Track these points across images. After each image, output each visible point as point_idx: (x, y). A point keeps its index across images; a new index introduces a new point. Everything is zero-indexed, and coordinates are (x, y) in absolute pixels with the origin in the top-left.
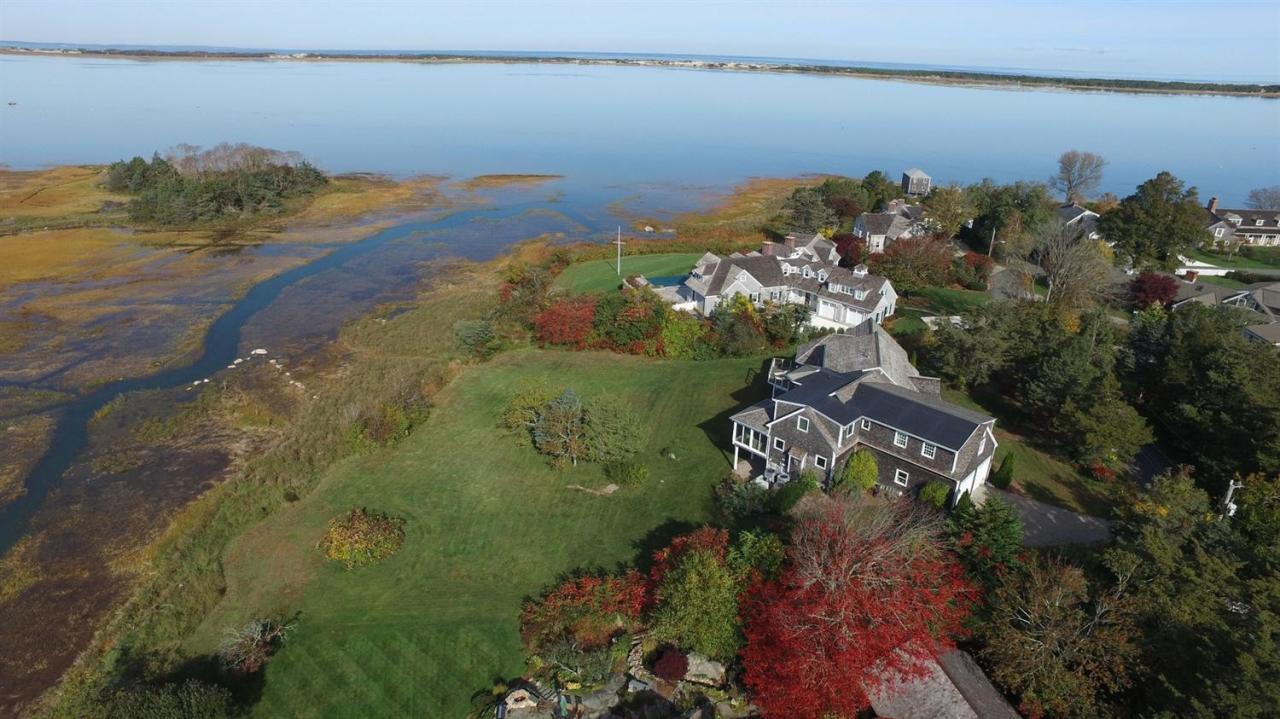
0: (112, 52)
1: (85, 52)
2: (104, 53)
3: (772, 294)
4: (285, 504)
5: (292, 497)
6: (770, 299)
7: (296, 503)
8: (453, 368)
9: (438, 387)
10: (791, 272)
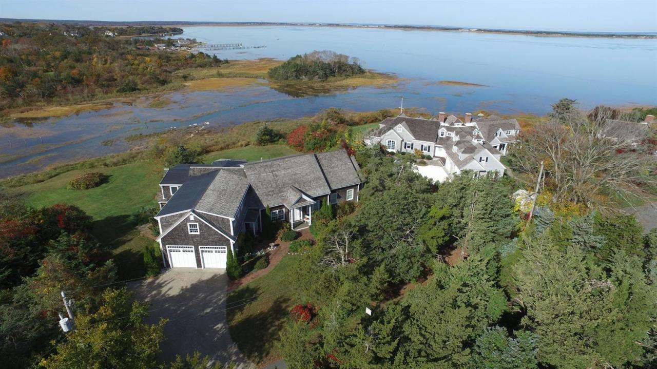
0: (396, 27)
1: (387, 27)
2: (392, 27)
3: (422, 146)
4: (103, 166)
5: (106, 165)
6: (420, 149)
7: (106, 167)
8: (240, 143)
9: (222, 149)
10: (447, 135)
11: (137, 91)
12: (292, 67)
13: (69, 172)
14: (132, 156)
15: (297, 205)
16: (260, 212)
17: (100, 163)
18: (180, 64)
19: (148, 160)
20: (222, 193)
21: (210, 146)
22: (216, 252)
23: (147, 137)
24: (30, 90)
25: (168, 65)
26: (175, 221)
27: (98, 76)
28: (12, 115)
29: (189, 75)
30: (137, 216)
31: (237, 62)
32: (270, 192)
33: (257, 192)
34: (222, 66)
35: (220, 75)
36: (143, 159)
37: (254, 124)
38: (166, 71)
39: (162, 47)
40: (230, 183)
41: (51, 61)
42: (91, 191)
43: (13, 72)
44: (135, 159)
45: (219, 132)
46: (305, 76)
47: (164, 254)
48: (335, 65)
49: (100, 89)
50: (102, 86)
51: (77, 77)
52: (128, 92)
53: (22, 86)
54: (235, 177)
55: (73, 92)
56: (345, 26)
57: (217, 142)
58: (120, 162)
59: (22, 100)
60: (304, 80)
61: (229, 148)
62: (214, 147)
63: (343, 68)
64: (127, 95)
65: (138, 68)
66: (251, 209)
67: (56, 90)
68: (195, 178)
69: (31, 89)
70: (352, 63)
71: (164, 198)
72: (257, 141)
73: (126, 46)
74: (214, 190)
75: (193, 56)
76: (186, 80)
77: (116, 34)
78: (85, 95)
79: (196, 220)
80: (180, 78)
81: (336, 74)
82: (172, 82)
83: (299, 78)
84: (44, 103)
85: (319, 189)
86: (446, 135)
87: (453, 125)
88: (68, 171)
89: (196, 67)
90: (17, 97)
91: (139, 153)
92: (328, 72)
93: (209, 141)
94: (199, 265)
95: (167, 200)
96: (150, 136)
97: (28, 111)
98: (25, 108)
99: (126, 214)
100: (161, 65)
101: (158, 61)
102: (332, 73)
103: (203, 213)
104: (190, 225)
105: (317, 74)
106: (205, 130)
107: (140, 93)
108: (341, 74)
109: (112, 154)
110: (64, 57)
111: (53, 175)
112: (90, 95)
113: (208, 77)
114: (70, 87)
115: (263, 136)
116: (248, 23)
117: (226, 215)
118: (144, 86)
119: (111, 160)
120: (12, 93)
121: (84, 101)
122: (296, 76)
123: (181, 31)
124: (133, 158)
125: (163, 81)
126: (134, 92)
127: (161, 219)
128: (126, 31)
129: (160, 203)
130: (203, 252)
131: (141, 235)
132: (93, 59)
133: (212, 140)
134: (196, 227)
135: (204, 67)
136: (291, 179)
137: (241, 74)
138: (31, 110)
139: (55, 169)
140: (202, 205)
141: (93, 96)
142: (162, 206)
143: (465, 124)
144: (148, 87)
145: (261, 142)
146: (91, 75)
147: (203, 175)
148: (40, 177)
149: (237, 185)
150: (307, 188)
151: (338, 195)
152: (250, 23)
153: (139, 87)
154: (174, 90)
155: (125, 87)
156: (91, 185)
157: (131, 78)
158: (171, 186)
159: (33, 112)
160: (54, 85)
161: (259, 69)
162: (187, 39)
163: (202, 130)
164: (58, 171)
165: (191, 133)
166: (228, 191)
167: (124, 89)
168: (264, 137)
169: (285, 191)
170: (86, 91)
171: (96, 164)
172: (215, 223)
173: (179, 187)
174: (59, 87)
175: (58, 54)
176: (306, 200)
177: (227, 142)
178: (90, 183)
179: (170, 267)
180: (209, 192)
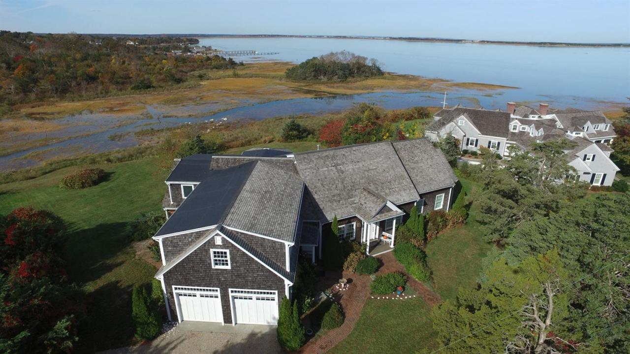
3: (490, 142)
4: (106, 162)
5: (109, 160)
6: (487, 147)
7: (110, 163)
8: (263, 140)
9: (243, 145)
10: (521, 130)
11: (152, 89)
12: (311, 67)
13: (66, 169)
14: (139, 151)
15: (378, 216)
16: (321, 227)
17: (103, 159)
18: (196, 65)
19: (158, 156)
20: (264, 197)
21: (230, 142)
22: (257, 299)
23: (159, 132)
24: (44, 86)
25: (184, 66)
26: (189, 244)
27: (114, 73)
28: (22, 110)
29: (205, 74)
30: (135, 226)
31: (253, 65)
32: (334, 196)
33: (316, 196)
34: (238, 68)
35: (236, 76)
36: (152, 155)
37: (277, 120)
38: (182, 71)
39: (179, 53)
40: (276, 181)
41: (71, 63)
42: (86, 191)
43: (30, 70)
44: (143, 154)
45: (238, 128)
46: (324, 76)
47: (168, 299)
48: (353, 66)
49: (114, 86)
50: (117, 83)
51: (92, 74)
52: (142, 89)
53: (36, 81)
54: (282, 172)
55: (86, 89)
56: (351, 38)
57: (236, 138)
58: (125, 158)
59: (35, 95)
60: (323, 80)
61: (250, 145)
62: (233, 143)
63: (362, 69)
64: (141, 92)
65: (155, 69)
66: (307, 223)
67: (71, 87)
68: (219, 172)
69: (45, 84)
70: (371, 65)
71: (172, 203)
72: (282, 137)
73: (145, 51)
74: (252, 192)
75: (209, 59)
76: (201, 80)
77: (137, 43)
78: (99, 92)
79: (225, 244)
80: (197, 77)
81: (355, 75)
82: (187, 81)
83: (317, 78)
84: (57, 99)
85: (403, 193)
86: (519, 129)
87: (528, 117)
88: (66, 166)
89: (212, 69)
90: (30, 92)
91: (149, 148)
92: (347, 72)
93: (228, 137)
94: (227, 318)
95: (177, 206)
96: (162, 130)
97: (39, 106)
98: (37, 103)
99: (124, 221)
100: (177, 66)
101: (175, 62)
102: (351, 74)
103: (238, 232)
104: (215, 252)
105: (336, 75)
106: (223, 125)
107: (154, 91)
108: (361, 75)
109: (118, 149)
110: (85, 58)
111: (47, 171)
112: (103, 91)
113: (224, 77)
114: (84, 84)
115: (289, 131)
116: (259, 35)
117: (279, 237)
118: (159, 84)
119: (116, 155)
120: (26, 89)
121: (98, 97)
122: (315, 76)
123: (197, 41)
124: (141, 153)
125: (178, 79)
126: (149, 89)
127: (164, 241)
128: (146, 41)
129: (165, 209)
130: (234, 298)
131: (137, 257)
132: (111, 61)
133: (231, 136)
134: (226, 257)
135: (219, 69)
136: (362, 178)
137: (257, 74)
138: (42, 105)
139: (51, 164)
140: (236, 217)
141: (107, 92)
142: (169, 214)
143: (542, 116)
144: (162, 85)
145: (288, 138)
146: (107, 73)
147: (231, 170)
148: (32, 173)
149: (286, 185)
150: (387, 191)
151: (425, 202)
152: (262, 35)
153: (154, 85)
154: (190, 88)
155: (140, 85)
156: (88, 183)
157: (146, 76)
158: (183, 184)
159: (45, 107)
160: (69, 81)
161: (276, 71)
162: (203, 47)
163: (219, 126)
164: (53, 166)
165: (207, 128)
166: (275, 193)
167: (138, 86)
168: (291, 132)
169: (356, 196)
170: (100, 88)
171: (99, 159)
172: (259, 250)
173: (195, 185)
174: (74, 84)
175: (78, 56)
176: (392, 210)
177: (249, 138)
178: (86, 181)
179: (178, 320)
180: (244, 194)
